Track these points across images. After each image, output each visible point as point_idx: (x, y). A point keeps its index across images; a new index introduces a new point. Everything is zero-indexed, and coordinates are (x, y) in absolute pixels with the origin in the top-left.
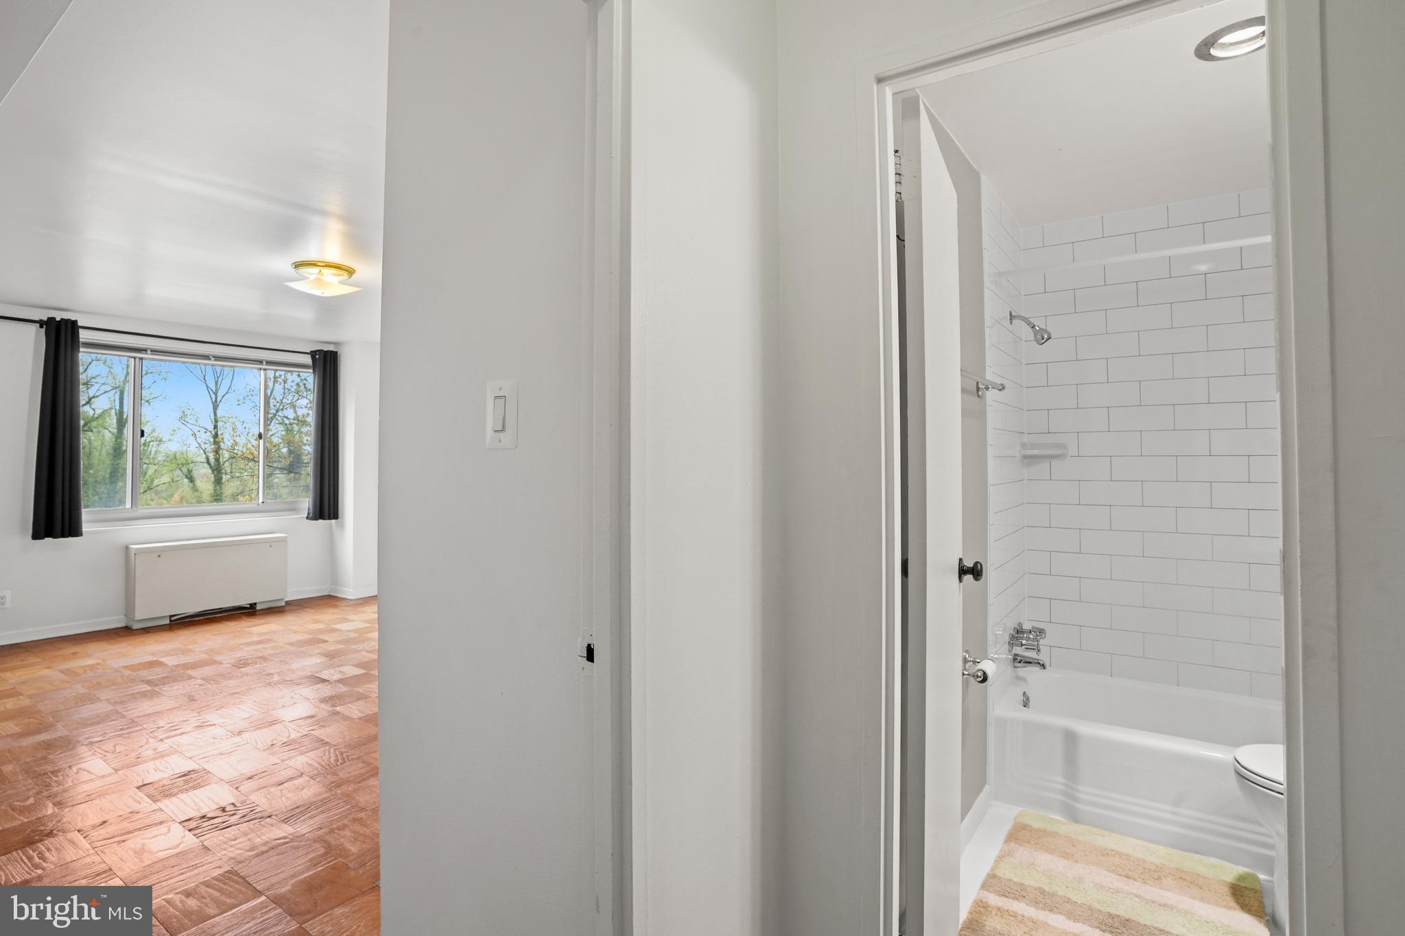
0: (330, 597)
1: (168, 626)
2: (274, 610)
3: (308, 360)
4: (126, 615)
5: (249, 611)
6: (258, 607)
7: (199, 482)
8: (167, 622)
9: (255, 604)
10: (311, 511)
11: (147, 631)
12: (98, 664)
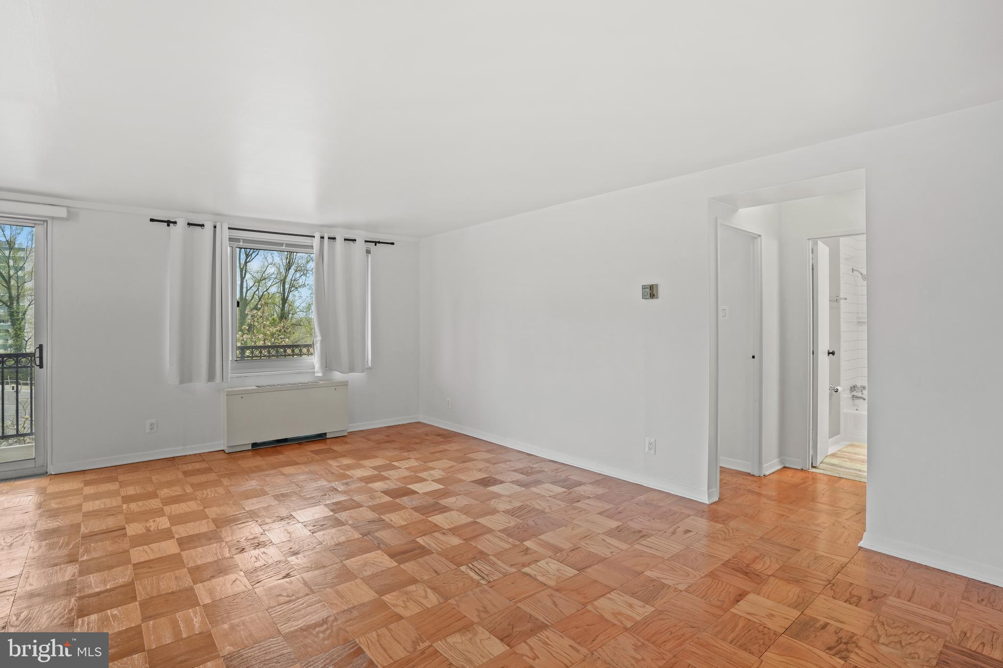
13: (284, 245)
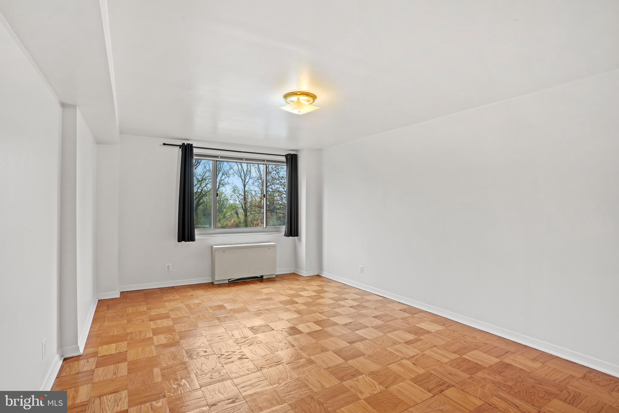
0: (294, 274)
1: (228, 284)
2: (271, 280)
3: (284, 159)
4: (212, 277)
5: (260, 279)
6: (264, 278)
7: (239, 215)
8: (227, 282)
9: (263, 276)
10: (286, 232)
11: (220, 286)
12: (200, 303)
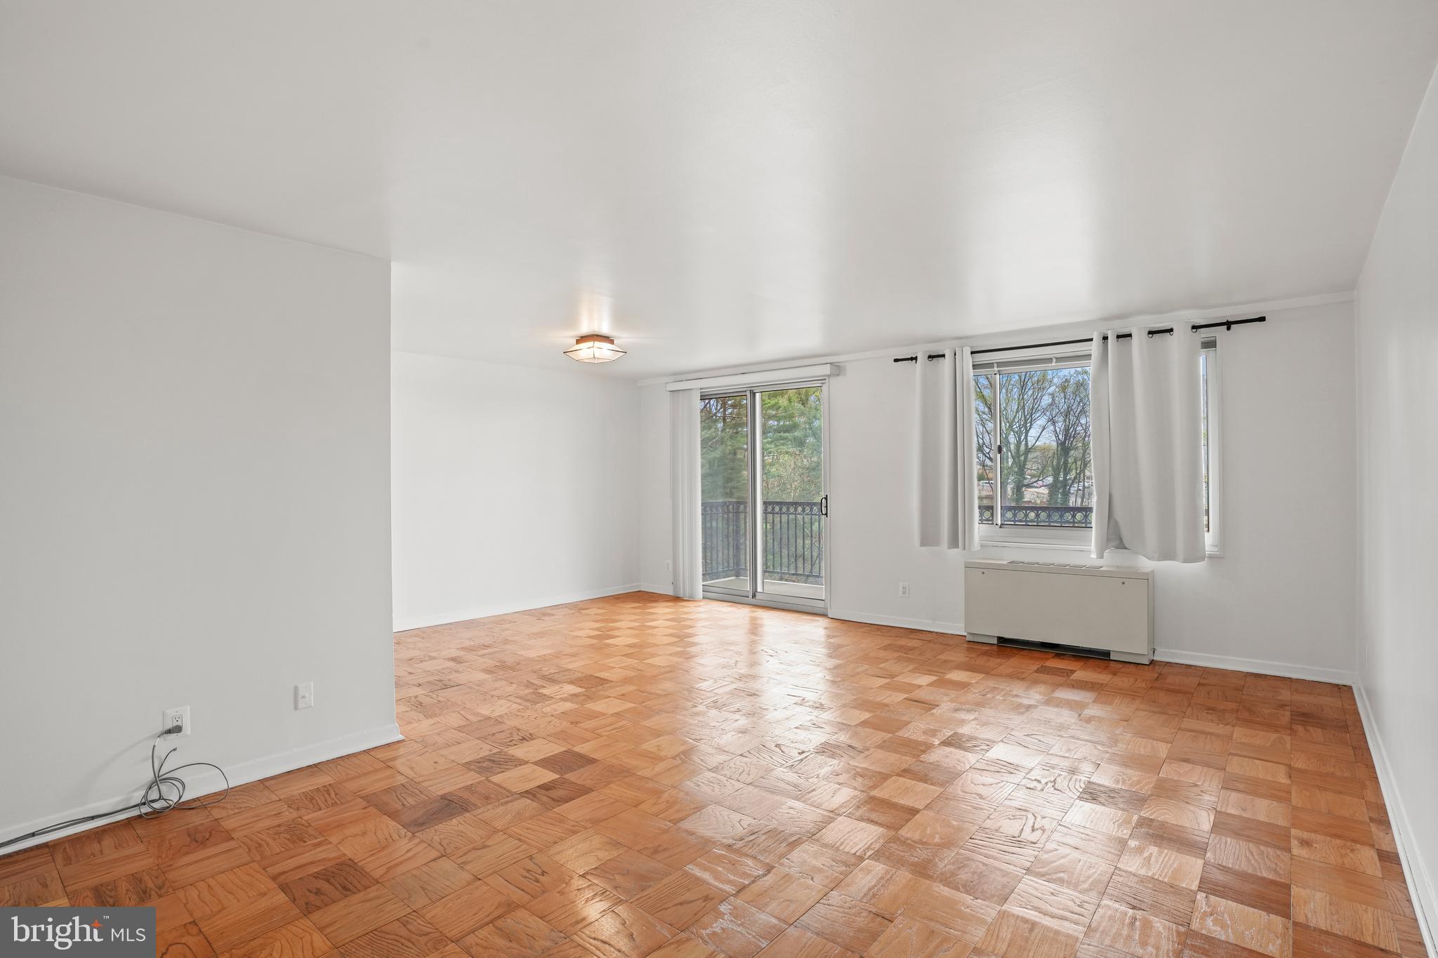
13: (1054, 360)
